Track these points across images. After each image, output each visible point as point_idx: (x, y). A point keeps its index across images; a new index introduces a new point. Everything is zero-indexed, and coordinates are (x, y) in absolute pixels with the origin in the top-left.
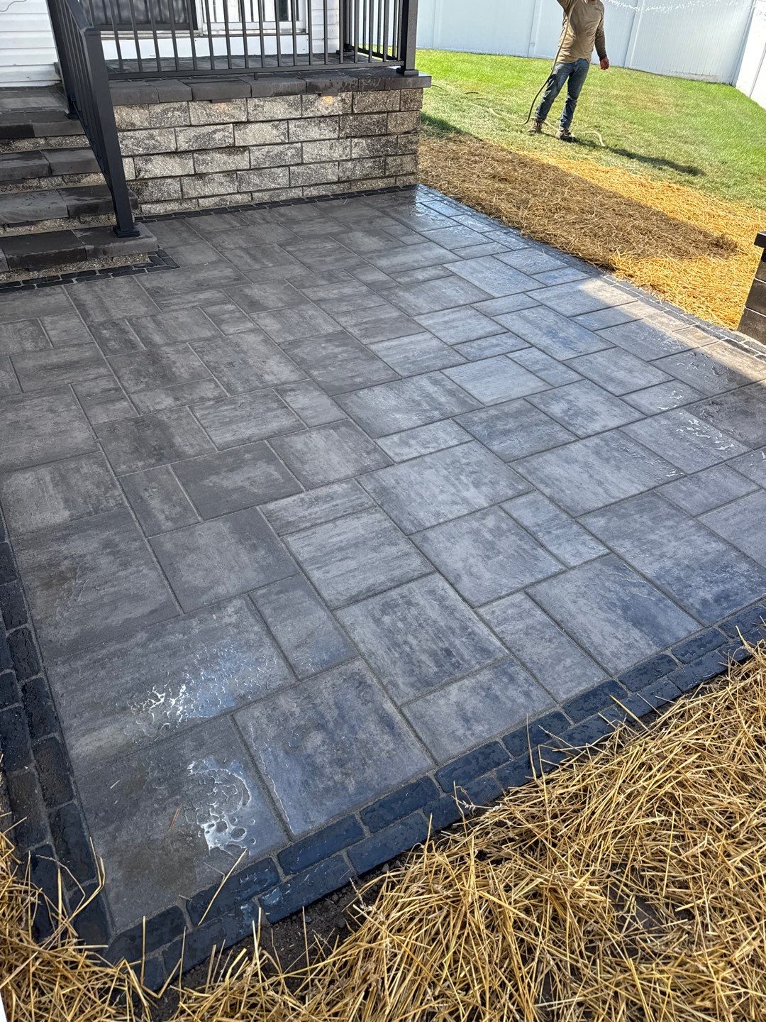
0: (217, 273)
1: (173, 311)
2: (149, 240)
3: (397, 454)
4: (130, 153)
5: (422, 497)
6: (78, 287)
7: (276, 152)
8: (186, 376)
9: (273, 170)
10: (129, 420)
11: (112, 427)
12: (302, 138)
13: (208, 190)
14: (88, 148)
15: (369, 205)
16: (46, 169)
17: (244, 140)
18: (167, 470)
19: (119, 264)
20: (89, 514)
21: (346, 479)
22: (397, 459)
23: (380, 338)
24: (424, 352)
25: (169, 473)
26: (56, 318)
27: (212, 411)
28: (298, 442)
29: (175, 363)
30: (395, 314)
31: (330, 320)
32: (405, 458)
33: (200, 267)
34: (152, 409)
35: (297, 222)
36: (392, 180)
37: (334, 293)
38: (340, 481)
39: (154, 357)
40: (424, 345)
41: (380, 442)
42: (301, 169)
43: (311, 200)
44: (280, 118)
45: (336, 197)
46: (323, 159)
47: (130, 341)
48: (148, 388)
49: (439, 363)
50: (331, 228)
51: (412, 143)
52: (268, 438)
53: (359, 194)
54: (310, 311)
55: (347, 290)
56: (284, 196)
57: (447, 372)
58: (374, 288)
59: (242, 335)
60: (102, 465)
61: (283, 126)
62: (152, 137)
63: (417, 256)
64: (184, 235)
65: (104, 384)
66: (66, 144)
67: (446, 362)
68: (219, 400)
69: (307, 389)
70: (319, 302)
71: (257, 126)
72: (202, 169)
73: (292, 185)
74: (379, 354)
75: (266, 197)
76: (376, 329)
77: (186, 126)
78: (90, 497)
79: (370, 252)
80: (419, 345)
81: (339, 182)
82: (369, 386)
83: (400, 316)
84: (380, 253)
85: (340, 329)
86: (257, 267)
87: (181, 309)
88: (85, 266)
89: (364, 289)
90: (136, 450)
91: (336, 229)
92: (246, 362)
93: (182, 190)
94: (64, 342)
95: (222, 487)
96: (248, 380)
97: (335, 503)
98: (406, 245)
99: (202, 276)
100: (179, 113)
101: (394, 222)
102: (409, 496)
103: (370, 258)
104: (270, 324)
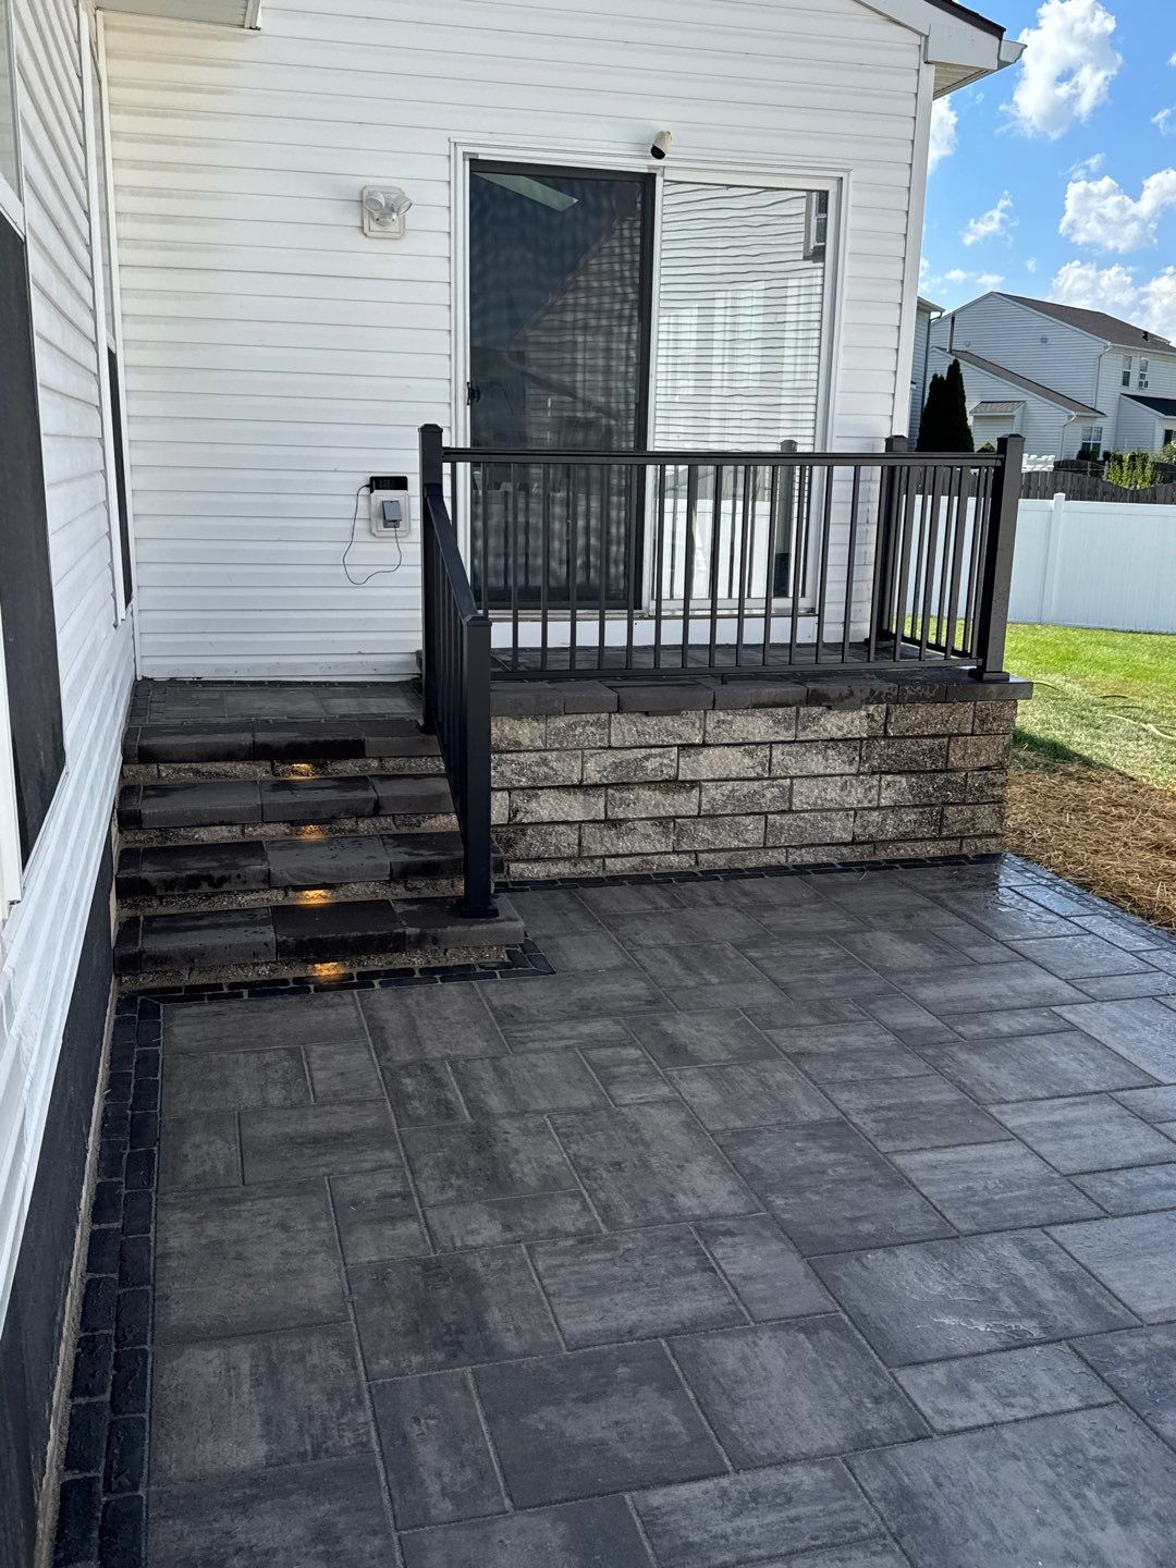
0: (617, 989)
1: (530, 1051)
2: (513, 925)
3: (940, 1412)
4: (506, 785)
5: (993, 1530)
6: (380, 994)
7: (745, 791)
8: (532, 1181)
9: (737, 819)
10: (416, 1261)
11: (381, 1273)
12: (792, 772)
13: (623, 846)
14: (441, 776)
15: (907, 885)
16: (372, 805)
17: (694, 771)
18: (464, 1381)
19: (455, 961)
20: (302, 1456)
21: (822, 1458)
22: (940, 1424)
23: (916, 1142)
24: (1009, 1184)
25: (466, 1388)
26: (331, 1048)
27: (567, 1260)
28: (728, 1353)
29: (516, 1152)
30: (950, 1096)
31: (817, 1094)
32: (959, 1424)
33: (591, 975)
34: (459, 1244)
35: (771, 907)
36: (954, 845)
37: (828, 1042)
38: (809, 1459)
39: (482, 1139)
40: (1008, 1169)
41: (904, 1377)
42: (787, 819)
43: (801, 870)
44: (757, 740)
45: (847, 867)
46: (827, 805)
47: (447, 1101)
48: (460, 1200)
49: (1041, 1213)
50: (833, 921)
51: (994, 785)
52: (668, 1335)
53: (891, 864)
54: (780, 1074)
55: (855, 1040)
56: (752, 861)
57: (1057, 1231)
58: (908, 1040)
59: (646, 1109)
60: (347, 1353)
61: (763, 752)
62: (545, 762)
63: (1000, 987)
64: (573, 917)
65: (387, 1183)
66: (410, 768)
67: (1056, 1211)
68: (586, 1238)
69: (758, 1235)
70: (798, 1057)
71: (717, 751)
72: (620, 813)
73: (769, 845)
74: (913, 1176)
75: (721, 861)
76: (908, 1121)
77: (601, 748)
78: (311, 1418)
79: (904, 971)
80: (999, 1164)
81: (854, 842)
82: (890, 1243)
83: (960, 1102)
84: (924, 975)
85: (835, 1114)
86: (691, 982)
87: (544, 1050)
88: (400, 961)
89: (889, 1039)
90: (415, 1329)
91: (842, 924)
92: (645, 1165)
93: (580, 844)
94: (335, 1094)
95: (562, 1435)
96: (644, 1201)
97: (793, 1513)
98: (975, 964)
99: (591, 991)
100: (593, 729)
101: (954, 920)
102: (962, 1521)
103: (904, 983)
104: (700, 1091)
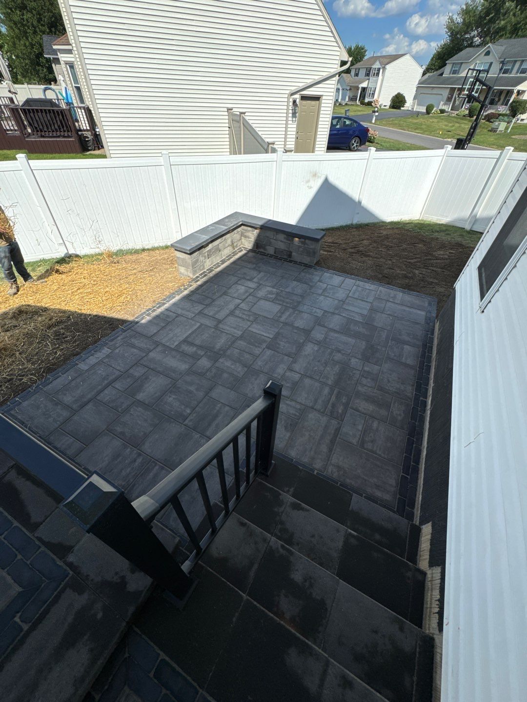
74: (274, 334)
92: (314, 359)
94: (360, 416)
96: (322, 352)
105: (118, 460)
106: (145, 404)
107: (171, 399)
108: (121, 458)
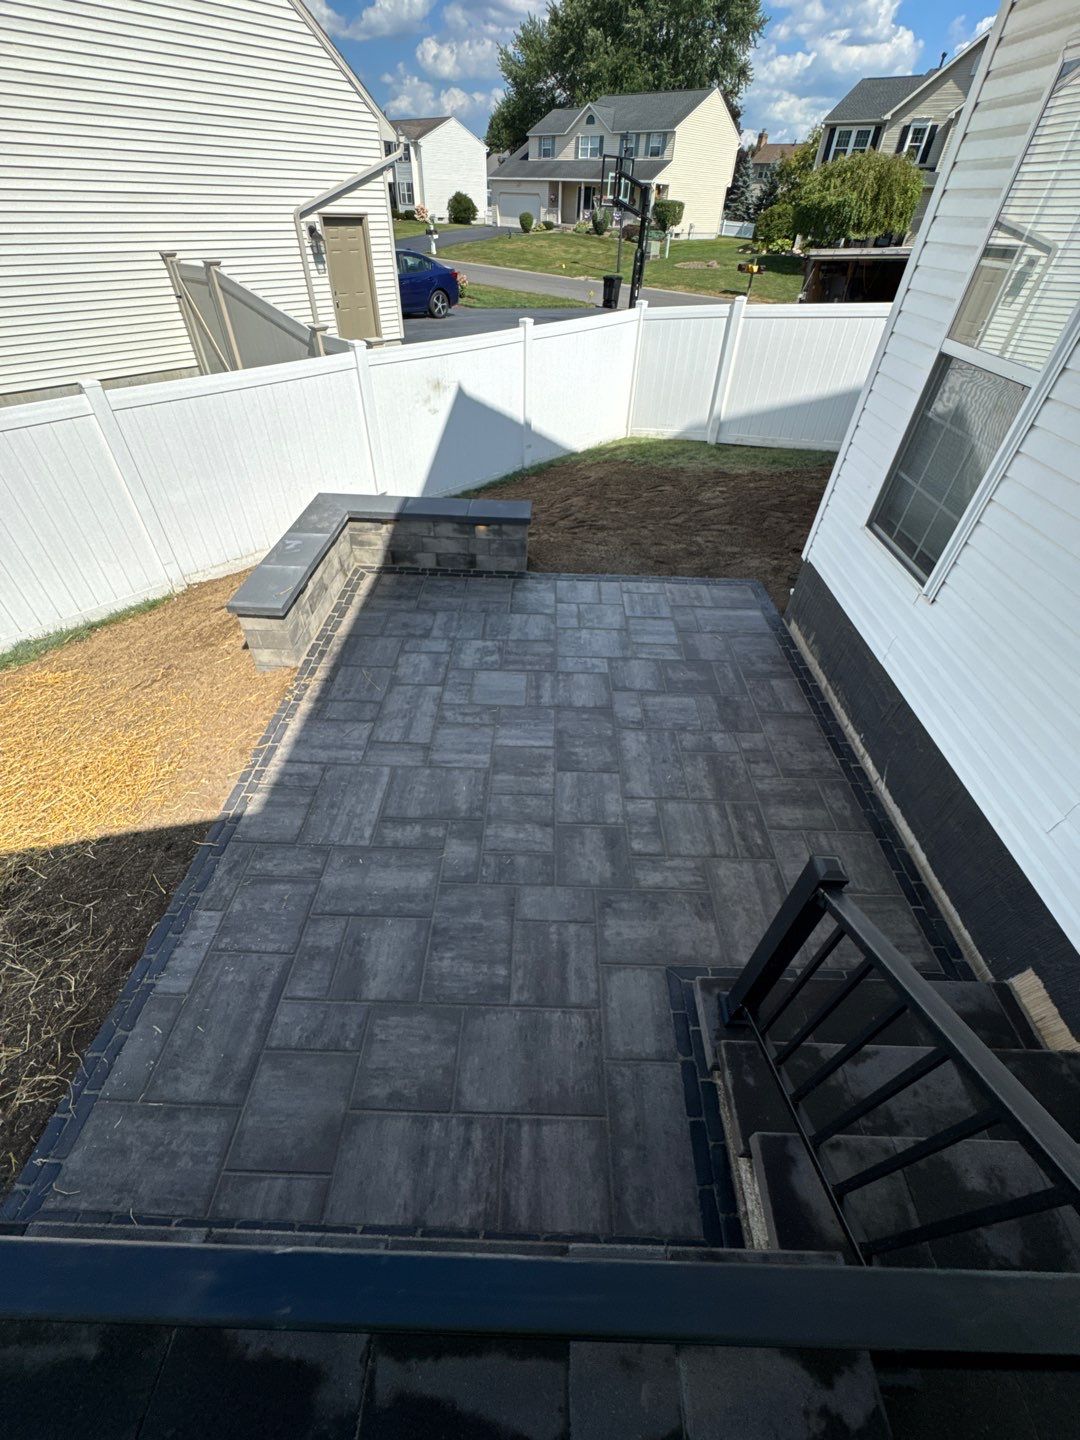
34: (727, 735)
40: (511, 733)
47: (737, 818)
48: (727, 755)
57: (522, 704)
59: (642, 795)
65: (757, 770)
69: (623, 721)
70: (549, 823)
74: (552, 736)
76: (530, 764)
80: (514, 735)
105: (431, 1163)
106: (398, 1002)
107: (446, 963)
108: (432, 1154)
